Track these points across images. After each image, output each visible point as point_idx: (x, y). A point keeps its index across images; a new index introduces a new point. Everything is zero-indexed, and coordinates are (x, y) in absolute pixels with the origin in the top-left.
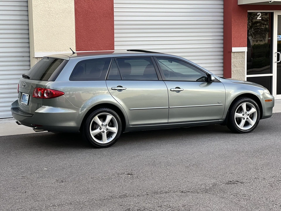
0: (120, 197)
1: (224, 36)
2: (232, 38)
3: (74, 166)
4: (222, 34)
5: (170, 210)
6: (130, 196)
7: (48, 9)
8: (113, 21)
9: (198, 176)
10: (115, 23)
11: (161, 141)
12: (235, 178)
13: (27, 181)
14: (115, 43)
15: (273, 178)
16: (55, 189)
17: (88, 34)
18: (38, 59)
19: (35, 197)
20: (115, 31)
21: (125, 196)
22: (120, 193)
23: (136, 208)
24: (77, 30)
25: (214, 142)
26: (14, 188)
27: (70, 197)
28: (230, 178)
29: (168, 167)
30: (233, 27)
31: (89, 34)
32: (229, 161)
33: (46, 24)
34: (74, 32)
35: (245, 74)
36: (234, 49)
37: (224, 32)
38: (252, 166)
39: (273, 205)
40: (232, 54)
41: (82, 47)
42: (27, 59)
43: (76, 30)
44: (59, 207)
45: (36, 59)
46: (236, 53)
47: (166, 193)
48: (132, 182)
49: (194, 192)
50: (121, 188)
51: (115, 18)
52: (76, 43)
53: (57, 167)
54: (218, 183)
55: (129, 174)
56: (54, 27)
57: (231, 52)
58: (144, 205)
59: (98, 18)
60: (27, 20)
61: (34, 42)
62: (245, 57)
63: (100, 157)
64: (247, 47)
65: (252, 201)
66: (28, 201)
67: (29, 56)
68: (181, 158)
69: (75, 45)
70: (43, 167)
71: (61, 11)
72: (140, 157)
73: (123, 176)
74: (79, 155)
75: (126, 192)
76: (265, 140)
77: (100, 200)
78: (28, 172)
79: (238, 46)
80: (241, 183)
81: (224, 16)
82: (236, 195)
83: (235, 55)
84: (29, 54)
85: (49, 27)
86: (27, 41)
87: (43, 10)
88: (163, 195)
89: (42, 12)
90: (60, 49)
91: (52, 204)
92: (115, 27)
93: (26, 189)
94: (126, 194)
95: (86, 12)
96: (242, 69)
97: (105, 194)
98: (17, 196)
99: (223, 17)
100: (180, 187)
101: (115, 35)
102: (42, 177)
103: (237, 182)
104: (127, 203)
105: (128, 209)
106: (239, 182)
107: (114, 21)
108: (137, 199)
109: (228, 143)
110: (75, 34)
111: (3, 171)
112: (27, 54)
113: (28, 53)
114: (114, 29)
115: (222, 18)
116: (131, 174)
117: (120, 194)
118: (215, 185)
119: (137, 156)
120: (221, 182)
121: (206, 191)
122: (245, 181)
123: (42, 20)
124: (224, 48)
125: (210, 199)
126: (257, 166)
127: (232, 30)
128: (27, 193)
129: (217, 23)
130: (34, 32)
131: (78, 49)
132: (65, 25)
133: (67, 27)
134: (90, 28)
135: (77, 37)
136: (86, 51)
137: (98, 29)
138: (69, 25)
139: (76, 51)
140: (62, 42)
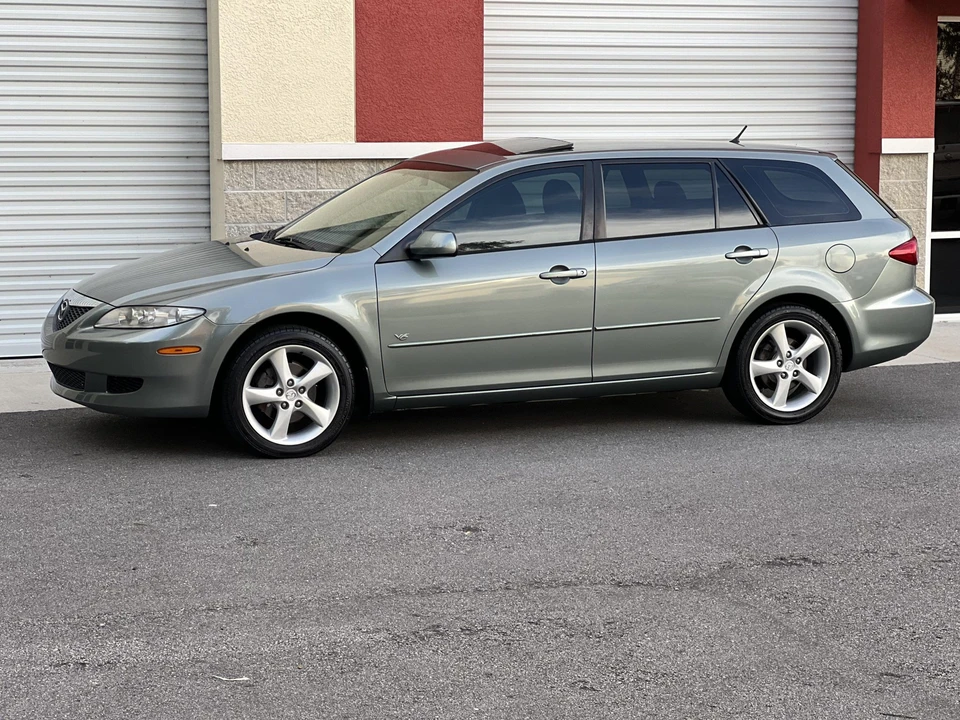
0: (421, 593)
1: (856, 100)
2: (883, 107)
3: (304, 500)
4: (852, 94)
5: (564, 632)
6: (453, 592)
7: (269, 6)
8: (480, 45)
9: (687, 540)
10: (487, 51)
11: (602, 435)
12: (802, 550)
13: (148, 538)
14: (487, 119)
15: (923, 552)
16: (229, 563)
17: (397, 86)
18: (234, 165)
19: (162, 583)
20: (487, 79)
21: (438, 590)
22: (423, 581)
23: (459, 624)
24: (361, 73)
25: (774, 441)
26: (105, 557)
27: (268, 588)
28: (785, 547)
29: (597, 512)
30: (885, 71)
31: (400, 86)
32: (799, 499)
33: (262, 54)
34: (352, 80)
35: (925, 227)
36: (889, 145)
37: (858, 88)
38: (867, 517)
39: (890, 630)
40: (882, 162)
41: (377, 129)
42: (200, 165)
43: (357, 75)
44: (224, 613)
45: (227, 166)
46: (895, 159)
47: (567, 584)
48: (468, 552)
49: (656, 585)
50: (432, 566)
51: (488, 37)
52: (357, 115)
53: (249, 500)
54: (740, 561)
55: (469, 529)
56: (285, 62)
57: (877, 153)
58: (486, 616)
59: (430, 36)
60: (203, 40)
61: (220, 109)
62: (926, 172)
63: (392, 478)
64: (933, 140)
65: (829, 615)
66: (137, 594)
67: (206, 155)
68: (648, 487)
69: (353, 123)
70: (207, 499)
71: (309, 12)
72: (520, 479)
73: (448, 535)
74: (329, 468)
75: (443, 579)
76: (944, 440)
77: (357, 598)
78: (157, 511)
79: (904, 134)
80: (814, 563)
81: (860, 34)
82: (784, 598)
83: (893, 165)
84: (205, 150)
85: (271, 62)
86: (200, 106)
87: (252, 7)
88: (552, 592)
89: (248, 13)
90: (304, 135)
91: (206, 603)
92: (487, 65)
93: (140, 560)
94: (443, 584)
95: (392, 17)
96: (914, 212)
97: (377, 583)
98: (107, 577)
99: (855, 36)
100: (616, 570)
101: (487, 93)
102: (195, 528)
103: (802, 562)
104: (434, 610)
105: (434, 626)
106: (810, 562)
107: (483, 45)
108: (472, 599)
109: (819, 444)
110: (353, 88)
111: (80, 507)
112: (200, 150)
113: (205, 145)
114: (482, 72)
115: (853, 41)
116: (476, 530)
117: (423, 586)
118: (728, 566)
119: (512, 477)
120: (752, 560)
121: (695, 584)
122: (830, 559)
123: (248, 41)
124: (856, 139)
125: (699, 607)
126: (885, 516)
127: (884, 80)
128: (138, 571)
129: (837, 56)
130: (222, 77)
131: (363, 136)
132: (324, 56)
133: (328, 63)
134: (406, 67)
135: (360, 95)
136: (389, 141)
137: (431, 72)
138: (336, 57)
139: (358, 141)
140: (312, 113)
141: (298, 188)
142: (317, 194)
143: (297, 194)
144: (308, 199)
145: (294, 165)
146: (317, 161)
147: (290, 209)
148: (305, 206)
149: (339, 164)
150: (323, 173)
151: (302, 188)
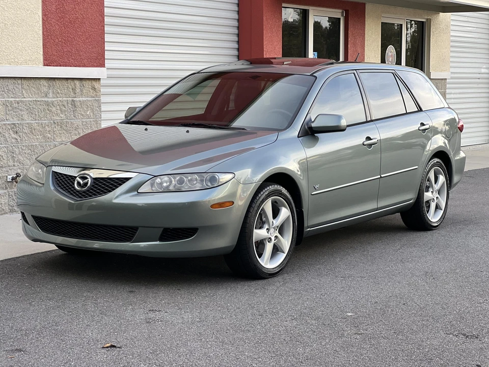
1: (238, 49)
4: (234, 45)
14: (107, 55)
17: (63, 28)
20: (107, 29)
24: (45, 19)
31: (65, 28)
34: (41, 23)
37: (239, 42)
41: (54, 57)
43: (43, 19)
52: (43, 48)
56: (6, 9)
69: (42, 53)
81: (240, 11)
90: (16, 60)
92: (107, 20)
99: (236, 12)
101: (107, 38)
110: (41, 28)
131: (48, 62)
132: (26, 5)
133: (28, 10)
134: (67, 16)
135: (45, 33)
136: (60, 66)
137: (80, 20)
138: (32, 6)
139: (44, 65)
140: (20, 44)
141: (12, 97)
142: (21, 101)
143: (11, 102)
144: (17, 105)
145: (10, 81)
146: (21, 78)
147: (8, 112)
148: (15, 111)
149: (33, 81)
150: (25, 87)
151: (14, 98)
